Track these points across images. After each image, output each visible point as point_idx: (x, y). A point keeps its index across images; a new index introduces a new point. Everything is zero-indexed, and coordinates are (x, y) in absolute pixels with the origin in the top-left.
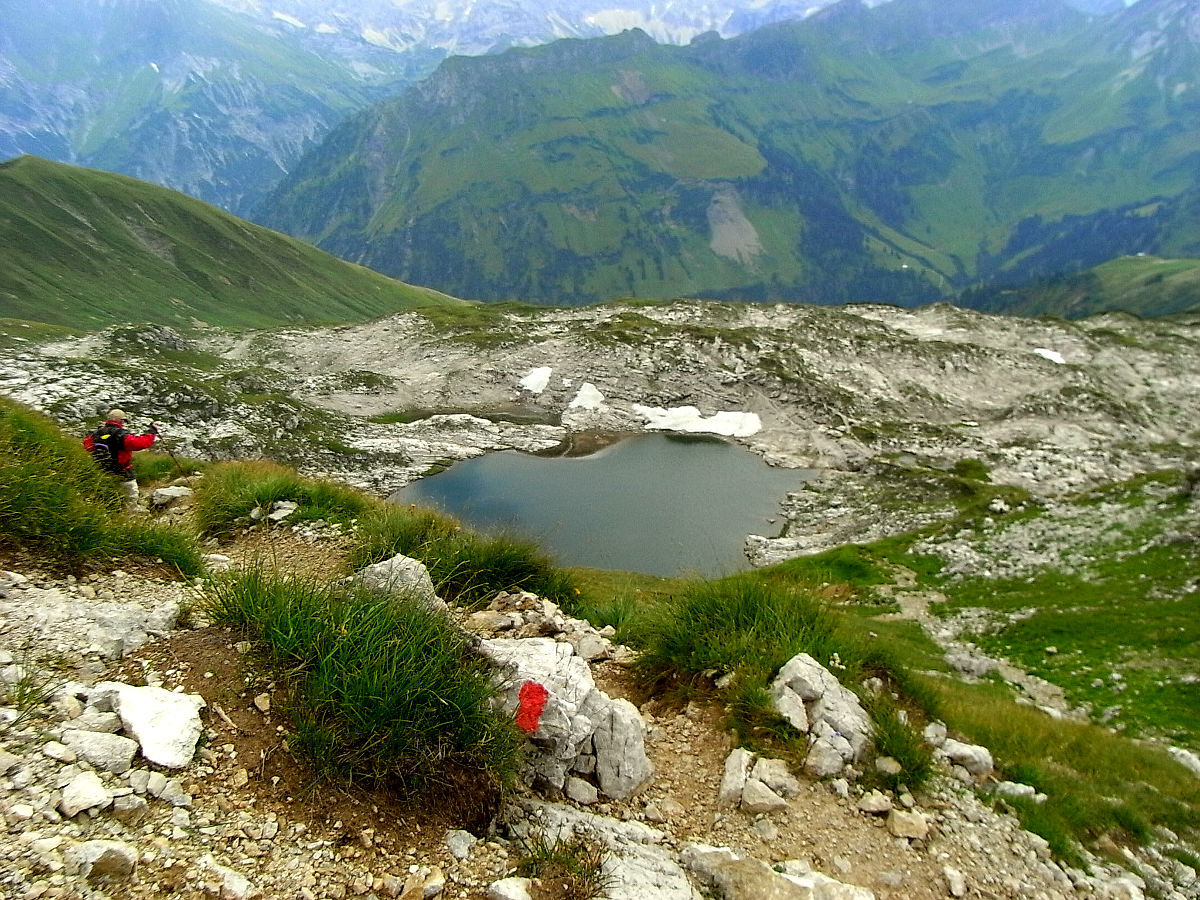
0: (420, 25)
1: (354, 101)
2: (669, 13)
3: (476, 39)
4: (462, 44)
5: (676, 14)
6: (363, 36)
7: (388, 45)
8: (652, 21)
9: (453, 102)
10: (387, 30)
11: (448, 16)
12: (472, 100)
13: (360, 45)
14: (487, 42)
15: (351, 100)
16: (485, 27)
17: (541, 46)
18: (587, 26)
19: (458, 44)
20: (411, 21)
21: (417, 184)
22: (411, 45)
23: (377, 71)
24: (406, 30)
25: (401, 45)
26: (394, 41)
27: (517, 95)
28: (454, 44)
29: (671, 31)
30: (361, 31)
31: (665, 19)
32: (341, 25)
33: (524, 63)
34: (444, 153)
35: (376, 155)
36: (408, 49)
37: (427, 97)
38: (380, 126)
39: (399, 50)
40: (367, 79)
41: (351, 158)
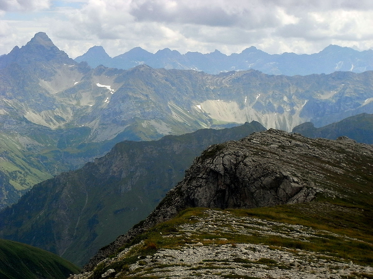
0: (69, 109)
1: (20, 166)
2: (258, 102)
3: (114, 121)
4: (103, 124)
5: (263, 103)
6: (25, 116)
7: (44, 123)
8: (246, 108)
9: (124, 175)
10: (43, 113)
11: (90, 103)
12: (138, 174)
13: (24, 124)
14: (123, 123)
15: (18, 166)
16: (121, 112)
17: (187, 134)
18: (196, 112)
19: (100, 125)
20: (62, 105)
21: (95, 235)
22: (62, 124)
23: (36, 143)
24: (58, 112)
25: (54, 124)
26: (48, 120)
27: (171, 170)
28: (97, 124)
29: (260, 116)
30: (23, 113)
31: (255, 107)
32: (9, 108)
33: (176, 147)
34: (116, 212)
35: (62, 212)
36: (60, 127)
37: (102, 170)
38: (65, 190)
39: (53, 127)
40: (29, 149)
41: (42, 213)
